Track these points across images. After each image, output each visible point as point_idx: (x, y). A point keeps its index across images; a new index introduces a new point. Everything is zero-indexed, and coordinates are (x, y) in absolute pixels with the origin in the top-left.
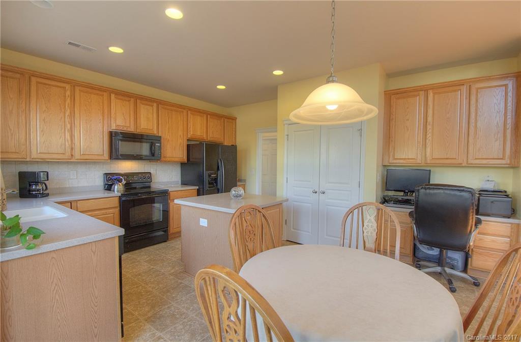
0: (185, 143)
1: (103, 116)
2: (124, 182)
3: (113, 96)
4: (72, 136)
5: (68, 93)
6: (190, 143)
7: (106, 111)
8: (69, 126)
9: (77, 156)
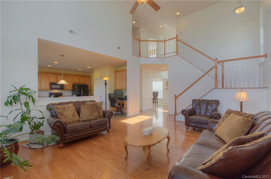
0: (72, 85)
1: (48, 79)
2: (54, 95)
3: (51, 74)
4: (41, 84)
5: (40, 75)
6: (74, 84)
7: (49, 76)
8: (40, 82)
9: (42, 89)
